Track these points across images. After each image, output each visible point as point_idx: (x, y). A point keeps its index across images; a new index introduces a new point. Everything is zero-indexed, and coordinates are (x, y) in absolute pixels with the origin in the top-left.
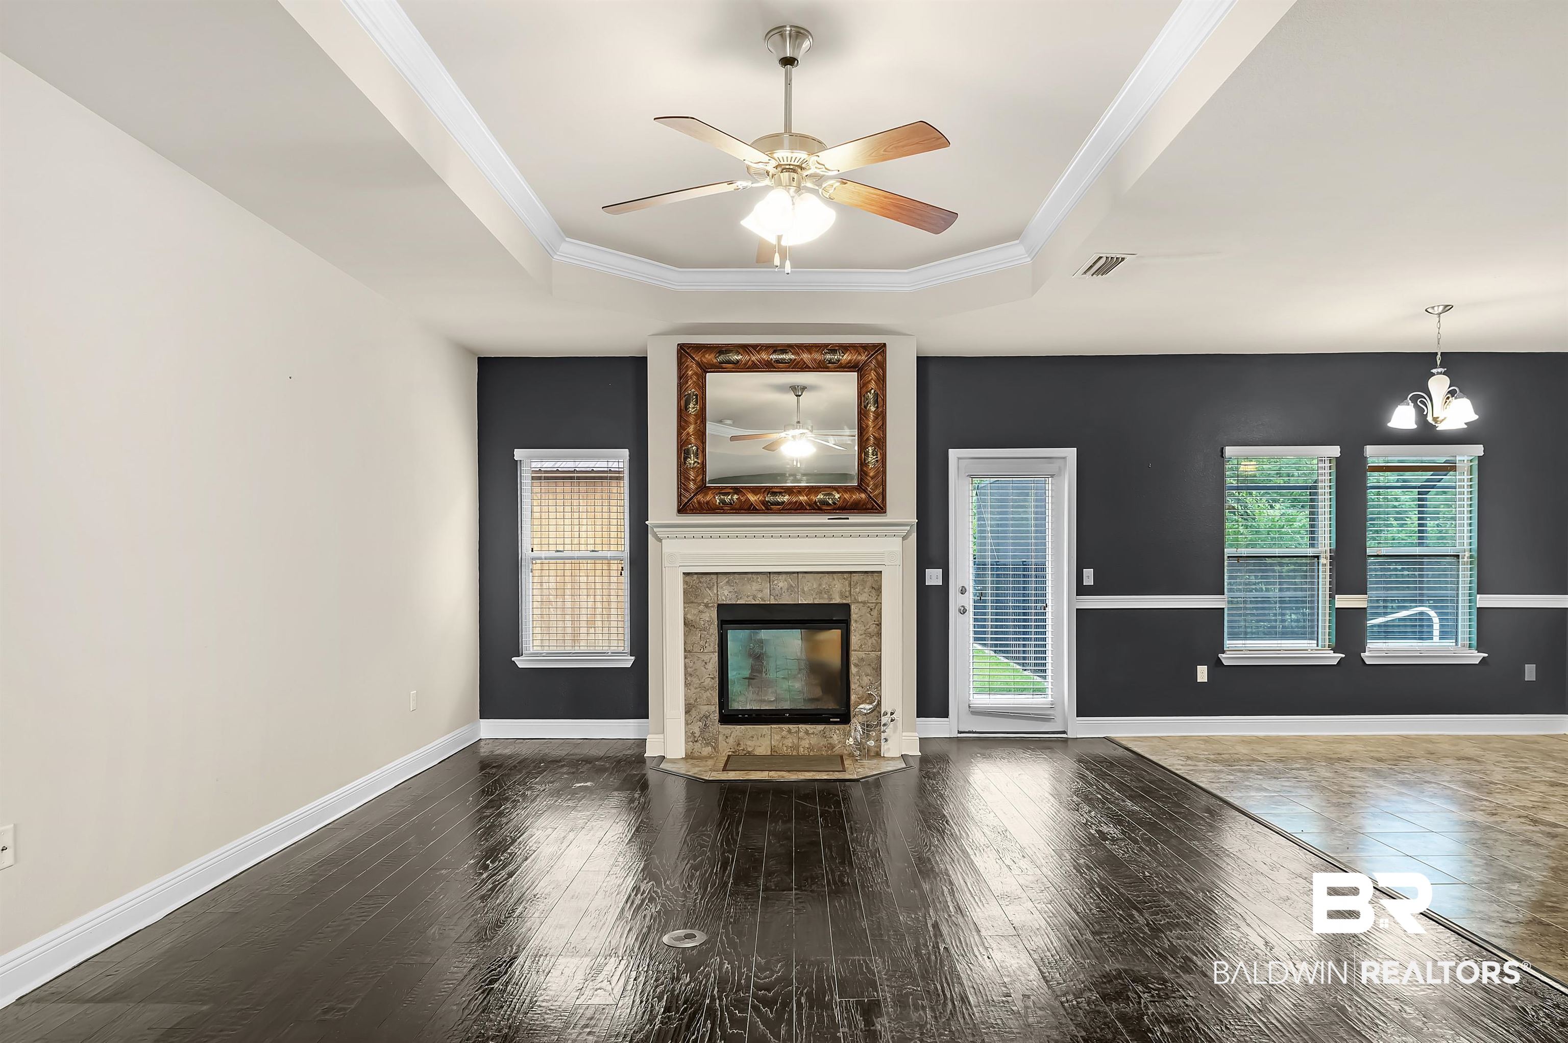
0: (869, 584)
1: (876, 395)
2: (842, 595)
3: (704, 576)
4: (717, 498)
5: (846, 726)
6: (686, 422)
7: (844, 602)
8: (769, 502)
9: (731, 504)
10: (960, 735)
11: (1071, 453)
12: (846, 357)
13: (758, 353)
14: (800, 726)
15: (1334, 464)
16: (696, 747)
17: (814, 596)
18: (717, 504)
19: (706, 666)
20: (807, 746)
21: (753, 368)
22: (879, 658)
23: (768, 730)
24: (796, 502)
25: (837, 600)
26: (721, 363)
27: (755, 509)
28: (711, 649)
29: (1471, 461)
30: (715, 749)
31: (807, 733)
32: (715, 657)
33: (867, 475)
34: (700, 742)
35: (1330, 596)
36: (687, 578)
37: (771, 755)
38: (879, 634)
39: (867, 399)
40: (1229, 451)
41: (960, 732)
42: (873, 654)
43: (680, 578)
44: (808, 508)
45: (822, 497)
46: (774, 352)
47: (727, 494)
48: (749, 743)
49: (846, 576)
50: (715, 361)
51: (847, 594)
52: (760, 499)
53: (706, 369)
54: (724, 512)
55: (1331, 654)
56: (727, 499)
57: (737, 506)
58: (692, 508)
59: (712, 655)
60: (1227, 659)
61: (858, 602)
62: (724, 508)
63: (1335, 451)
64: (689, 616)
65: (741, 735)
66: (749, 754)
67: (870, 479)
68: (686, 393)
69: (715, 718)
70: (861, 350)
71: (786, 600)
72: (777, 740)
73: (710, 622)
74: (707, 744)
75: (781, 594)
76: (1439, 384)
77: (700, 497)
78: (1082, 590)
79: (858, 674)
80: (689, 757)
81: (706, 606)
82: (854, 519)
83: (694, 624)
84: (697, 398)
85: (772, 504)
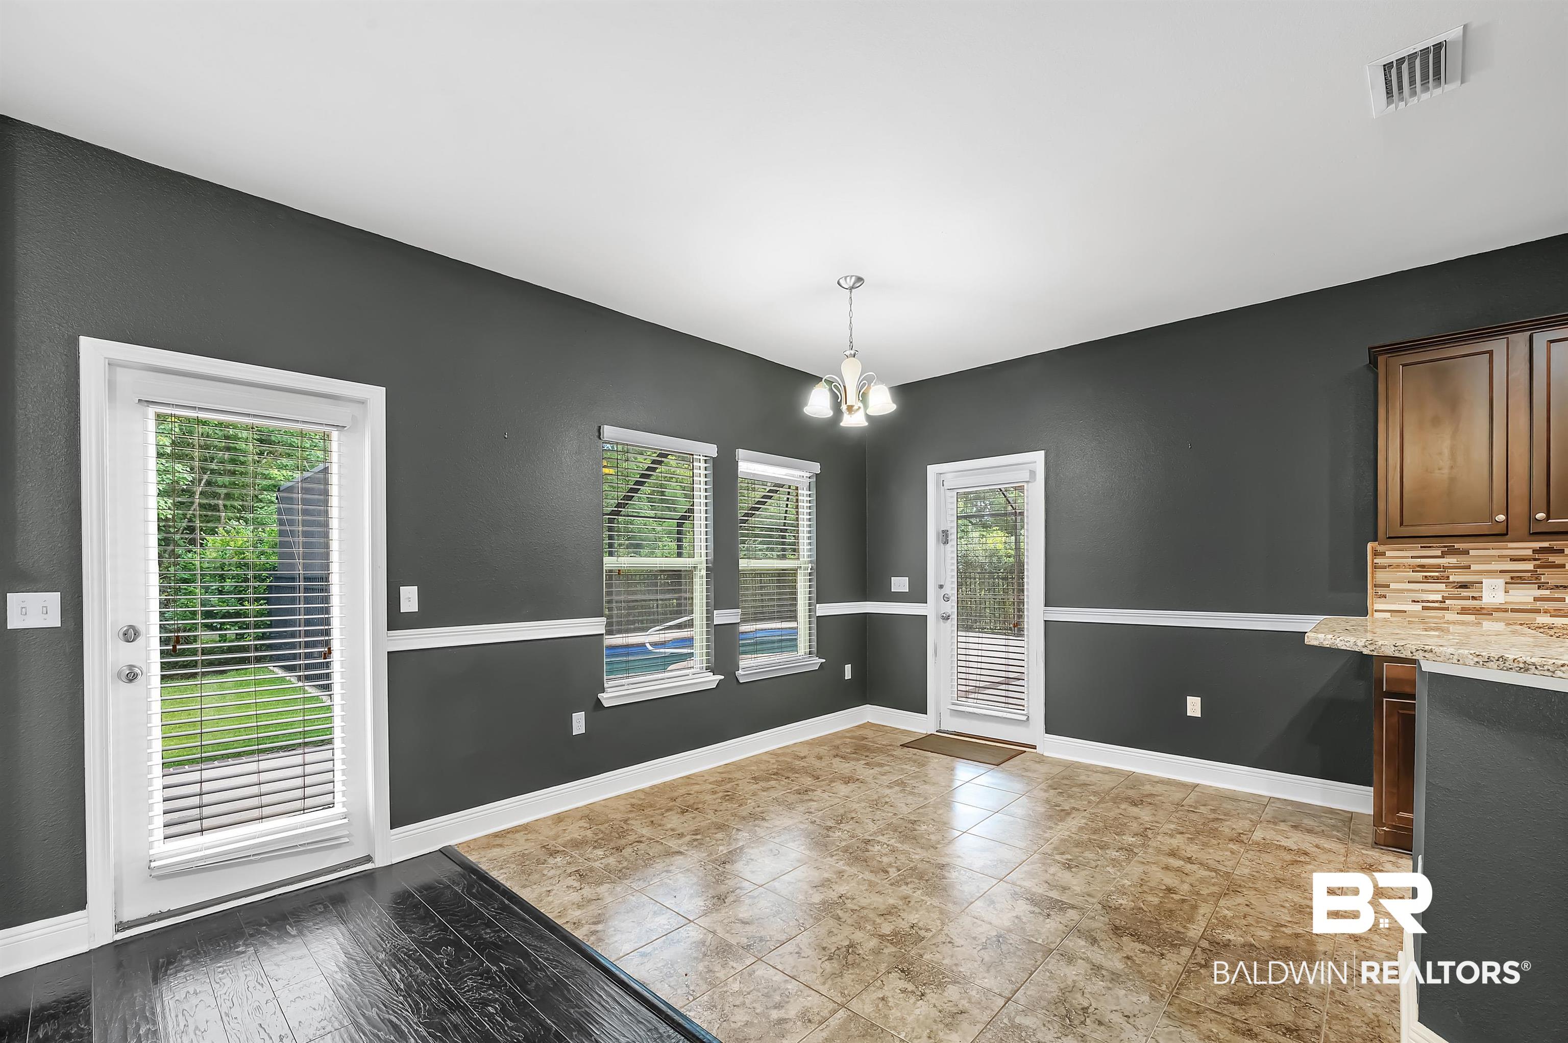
11: (376, 395)
15: (710, 464)
29: (810, 477)
35: (708, 611)
55: (710, 676)
60: (608, 699)
63: (712, 449)
76: (853, 369)
78: (397, 621)
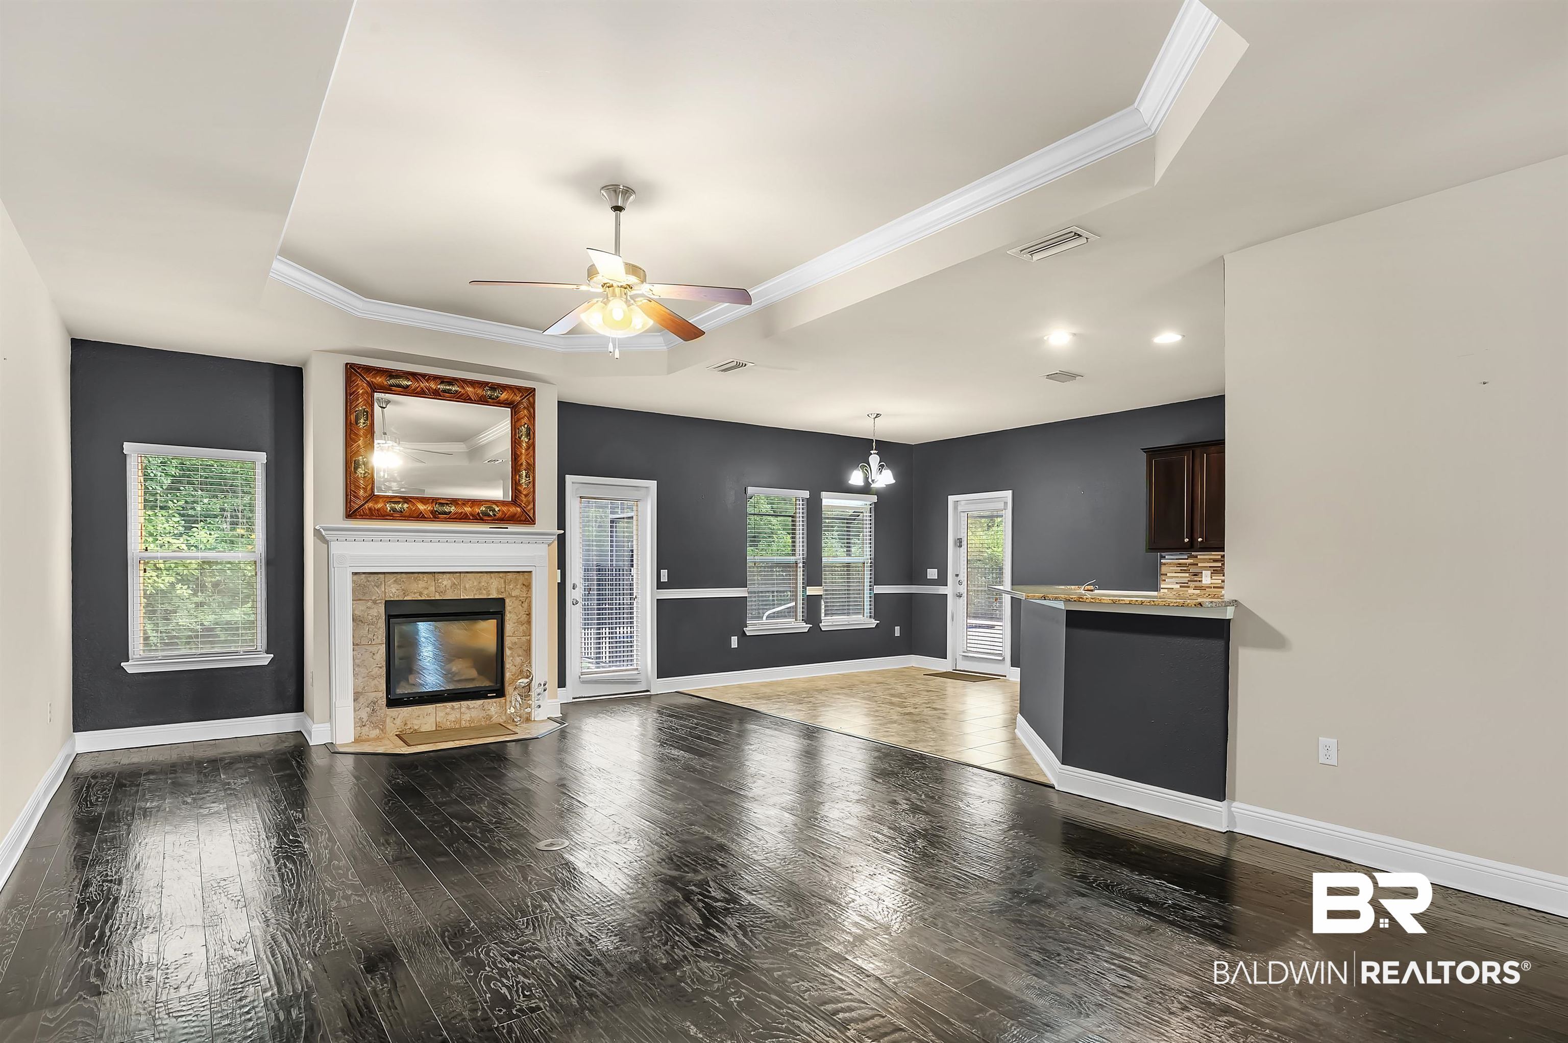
0: (520, 582)
1: (528, 429)
2: (499, 592)
3: (372, 576)
4: (388, 505)
5: (502, 700)
6: (356, 435)
7: (500, 596)
8: (437, 511)
9: (401, 512)
10: (574, 700)
11: (653, 484)
12: (504, 396)
13: (427, 382)
14: (462, 703)
15: (805, 503)
16: (363, 731)
17: (475, 592)
18: (388, 511)
19: (374, 657)
20: (469, 719)
21: (421, 393)
22: (529, 642)
23: (433, 709)
24: (462, 512)
25: (494, 595)
26: (391, 385)
27: (423, 517)
28: (379, 641)
29: (870, 505)
30: (382, 731)
31: (468, 708)
32: (383, 648)
33: (521, 493)
34: (368, 726)
35: (803, 587)
36: (355, 577)
37: (436, 730)
38: (529, 622)
39: (521, 432)
40: (751, 490)
41: (574, 698)
42: (524, 639)
43: (349, 578)
44: (471, 518)
45: (484, 509)
46: (442, 383)
47: (398, 503)
48: (416, 722)
49: (501, 575)
50: (385, 383)
51: (503, 590)
52: (429, 508)
53: (375, 388)
54: (394, 519)
55: (804, 625)
56: (398, 507)
57: (407, 514)
58: (362, 513)
59: (380, 647)
60: (749, 631)
61: (512, 596)
62: (394, 515)
63: (806, 494)
64: (356, 612)
65: (408, 715)
66: (416, 732)
67: (523, 496)
68: (357, 409)
69: (383, 703)
70: (517, 392)
71: (449, 596)
72: (442, 717)
73: (378, 617)
74: (375, 727)
75: (446, 591)
76: (874, 460)
77: (370, 505)
78: (660, 585)
79: (512, 655)
80: (357, 740)
81: (375, 602)
82: (512, 528)
83: (362, 619)
84: (367, 414)
85: (440, 514)
